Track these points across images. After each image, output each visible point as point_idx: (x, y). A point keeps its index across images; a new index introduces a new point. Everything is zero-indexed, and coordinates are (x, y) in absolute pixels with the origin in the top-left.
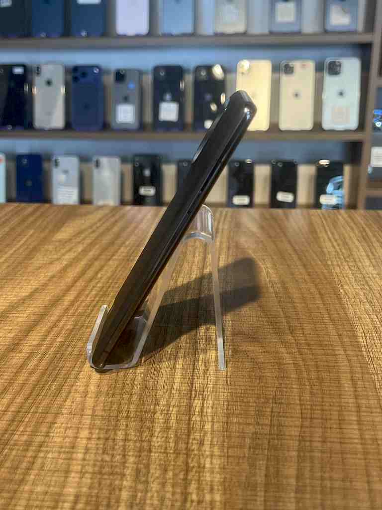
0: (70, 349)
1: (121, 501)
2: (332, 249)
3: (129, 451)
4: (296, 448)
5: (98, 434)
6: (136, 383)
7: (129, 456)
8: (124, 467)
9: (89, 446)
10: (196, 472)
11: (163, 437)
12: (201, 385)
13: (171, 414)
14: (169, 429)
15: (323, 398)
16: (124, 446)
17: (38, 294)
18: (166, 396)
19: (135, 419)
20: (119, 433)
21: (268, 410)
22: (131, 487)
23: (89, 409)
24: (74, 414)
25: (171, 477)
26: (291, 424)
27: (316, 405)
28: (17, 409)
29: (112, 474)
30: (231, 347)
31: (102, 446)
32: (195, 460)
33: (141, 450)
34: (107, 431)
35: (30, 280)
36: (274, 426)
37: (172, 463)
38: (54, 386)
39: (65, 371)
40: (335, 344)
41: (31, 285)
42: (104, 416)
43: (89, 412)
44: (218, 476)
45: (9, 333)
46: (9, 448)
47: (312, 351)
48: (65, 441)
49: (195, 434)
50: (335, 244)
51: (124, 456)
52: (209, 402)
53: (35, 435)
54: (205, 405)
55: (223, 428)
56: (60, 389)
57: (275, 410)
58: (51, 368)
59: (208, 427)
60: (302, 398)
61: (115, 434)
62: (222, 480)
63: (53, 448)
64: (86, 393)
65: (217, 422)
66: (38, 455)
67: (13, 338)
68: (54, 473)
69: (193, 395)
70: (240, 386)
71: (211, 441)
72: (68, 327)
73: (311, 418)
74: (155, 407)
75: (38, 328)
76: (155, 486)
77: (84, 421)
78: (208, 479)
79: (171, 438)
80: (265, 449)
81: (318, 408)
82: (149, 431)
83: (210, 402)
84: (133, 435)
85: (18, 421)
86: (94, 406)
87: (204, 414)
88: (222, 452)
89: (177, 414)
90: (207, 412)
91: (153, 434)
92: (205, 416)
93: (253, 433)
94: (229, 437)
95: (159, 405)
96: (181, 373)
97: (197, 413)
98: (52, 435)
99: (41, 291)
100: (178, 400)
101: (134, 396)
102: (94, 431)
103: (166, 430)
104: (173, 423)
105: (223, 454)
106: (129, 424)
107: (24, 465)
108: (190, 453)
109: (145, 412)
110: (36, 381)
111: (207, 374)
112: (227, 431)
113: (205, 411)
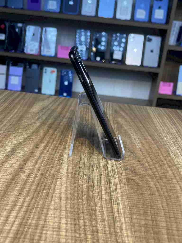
0: (48, 173)
2: (161, 128)
3: (87, 232)
4: (166, 233)
5: (71, 221)
6: (84, 193)
7: (88, 234)
8: (87, 241)
9: (67, 228)
11: (102, 225)
12: (115, 197)
13: (104, 212)
14: (105, 220)
15: (173, 207)
16: (84, 229)
18: (100, 201)
19: (87, 214)
21: (149, 212)
23: (64, 207)
24: (57, 210)
26: (161, 220)
27: (171, 210)
28: (28, 205)
30: (125, 176)
31: (73, 228)
32: (120, 238)
33: (93, 231)
34: (75, 219)
35: (23, 133)
36: (153, 220)
37: (110, 240)
38: (44, 193)
39: (48, 184)
40: (172, 178)
42: (72, 211)
43: (64, 209)
45: (17, 161)
46: (28, 227)
47: (163, 181)
48: (55, 225)
49: (117, 224)
50: (161, 125)
51: (85, 234)
53: (39, 221)
54: (119, 208)
55: (130, 221)
56: (47, 194)
57: (152, 212)
58: (41, 183)
59: (123, 220)
60: (163, 206)
61: (79, 222)
63: (49, 228)
64: (60, 198)
65: (127, 217)
66: (43, 232)
67: (19, 164)
69: (113, 202)
70: (133, 198)
71: (126, 228)
72: (45, 160)
73: (169, 217)
74: (95, 208)
75: (31, 160)
77: (62, 214)
79: (106, 225)
80: (152, 233)
81: (172, 211)
82: (95, 221)
83: (121, 206)
84: (88, 223)
85: (29, 212)
86: (66, 206)
87: (120, 213)
88: (132, 234)
89: (107, 212)
90: (121, 212)
91: (97, 223)
92: (120, 214)
93: (145, 225)
94: (134, 226)
95: (97, 207)
96: (104, 189)
97: (116, 212)
98: (48, 221)
99: (29, 139)
100: (106, 204)
101: (84, 201)
102: (68, 219)
103: (103, 221)
104: (105, 217)
105: (132, 235)
106: (84, 216)
107: (37, 238)
108: (117, 234)
109: (91, 210)
110: (35, 190)
111: (117, 191)
112: (132, 223)
113: (120, 211)
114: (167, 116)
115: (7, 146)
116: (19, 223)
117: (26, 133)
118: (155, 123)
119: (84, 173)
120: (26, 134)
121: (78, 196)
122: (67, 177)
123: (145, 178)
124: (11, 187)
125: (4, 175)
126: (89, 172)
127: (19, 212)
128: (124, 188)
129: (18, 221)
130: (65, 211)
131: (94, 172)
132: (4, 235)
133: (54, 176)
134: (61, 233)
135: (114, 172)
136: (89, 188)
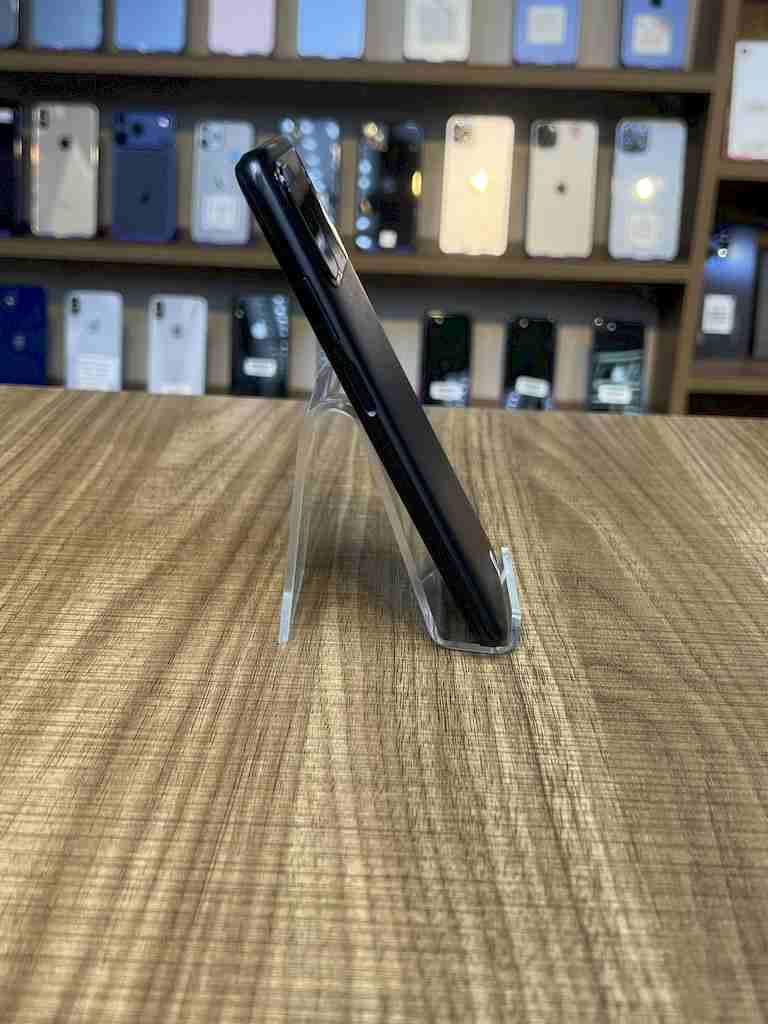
0: (268, 691)
1: (476, 1006)
2: (719, 497)
3: (458, 903)
5: (384, 866)
6: (424, 761)
7: (462, 913)
8: (460, 937)
9: (374, 892)
10: (606, 944)
11: (516, 874)
12: (557, 767)
13: (516, 826)
14: (523, 856)
16: (444, 892)
17: (165, 577)
18: (495, 788)
19: (449, 836)
20: (426, 865)
21: (705, 816)
22: (486, 978)
23: (349, 816)
24: (321, 827)
25: (560, 955)
26: (757, 844)
28: (200, 818)
29: (437, 951)
30: (590, 690)
31: (399, 893)
32: (595, 920)
33: (480, 900)
34: (401, 860)
35: (141, 549)
36: (727, 848)
37: (553, 927)
38: (261, 768)
39: (273, 736)
41: (145, 559)
42: (383, 830)
43: (352, 822)
44: (651, 952)
45: (132, 657)
46: (212, 898)
47: (750, 699)
48: (320, 883)
49: (577, 867)
50: (721, 484)
51: (451, 912)
52: (583, 801)
53: (255, 872)
54: (578, 808)
55: (629, 855)
56: (275, 771)
57: (718, 817)
58: (242, 732)
59: (598, 851)
60: (762, 793)
61: (418, 867)
62: (662, 959)
63: (301, 896)
64: (331, 783)
65: (613, 842)
66: (275, 911)
67: (144, 667)
68: (320, 950)
69: (548, 788)
70: (633, 769)
71: (615, 882)
72: (250, 645)
74: (479, 812)
75: (191, 649)
76: (533, 975)
77: (346, 841)
78: (634, 957)
79: (532, 875)
80: (724, 896)
82: (484, 862)
83: (586, 801)
84: (454, 870)
85: (211, 841)
86: (356, 810)
87: (583, 826)
88: (644, 902)
89: (527, 827)
90: (586, 823)
91: (493, 868)
92: (585, 830)
93: (690, 864)
94: (647, 872)
95: (485, 808)
96: (507, 742)
97: (567, 825)
98: (290, 869)
99: (170, 570)
100: (520, 797)
101: (430, 789)
102: (372, 861)
103: (517, 859)
104: (525, 842)
105: (646, 907)
106: (438, 846)
107: (254, 934)
108: (581, 905)
109: (463, 821)
110: (219, 758)
111: (560, 745)
112: (638, 860)
113: (581, 819)
114: (743, 450)
115: (82, 600)
116: (173, 884)
117: (154, 549)
118: (694, 476)
119: (414, 685)
120: (155, 551)
121: (402, 772)
122: (349, 703)
123: (672, 690)
124: (121, 754)
125: (90, 709)
126: (433, 679)
127: (167, 843)
128: (588, 734)
129: (167, 879)
130: (355, 832)
131: (458, 679)
132: (120, 931)
133: (293, 704)
134: (350, 913)
135: (538, 674)
136: (442, 739)
